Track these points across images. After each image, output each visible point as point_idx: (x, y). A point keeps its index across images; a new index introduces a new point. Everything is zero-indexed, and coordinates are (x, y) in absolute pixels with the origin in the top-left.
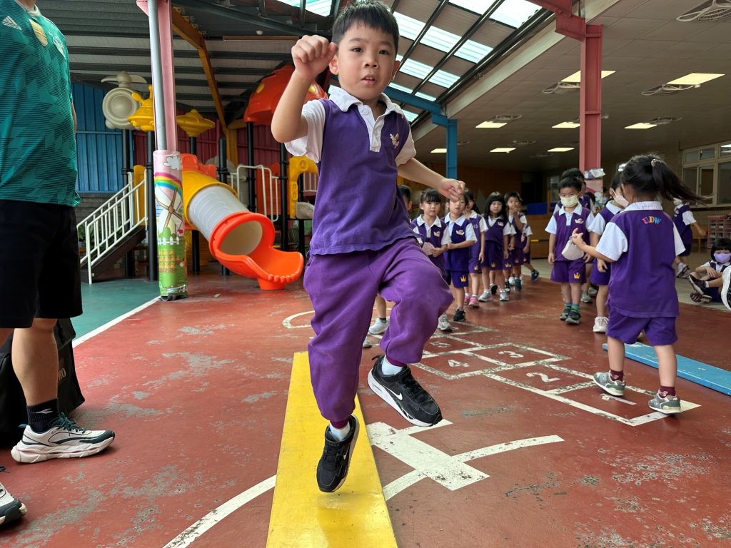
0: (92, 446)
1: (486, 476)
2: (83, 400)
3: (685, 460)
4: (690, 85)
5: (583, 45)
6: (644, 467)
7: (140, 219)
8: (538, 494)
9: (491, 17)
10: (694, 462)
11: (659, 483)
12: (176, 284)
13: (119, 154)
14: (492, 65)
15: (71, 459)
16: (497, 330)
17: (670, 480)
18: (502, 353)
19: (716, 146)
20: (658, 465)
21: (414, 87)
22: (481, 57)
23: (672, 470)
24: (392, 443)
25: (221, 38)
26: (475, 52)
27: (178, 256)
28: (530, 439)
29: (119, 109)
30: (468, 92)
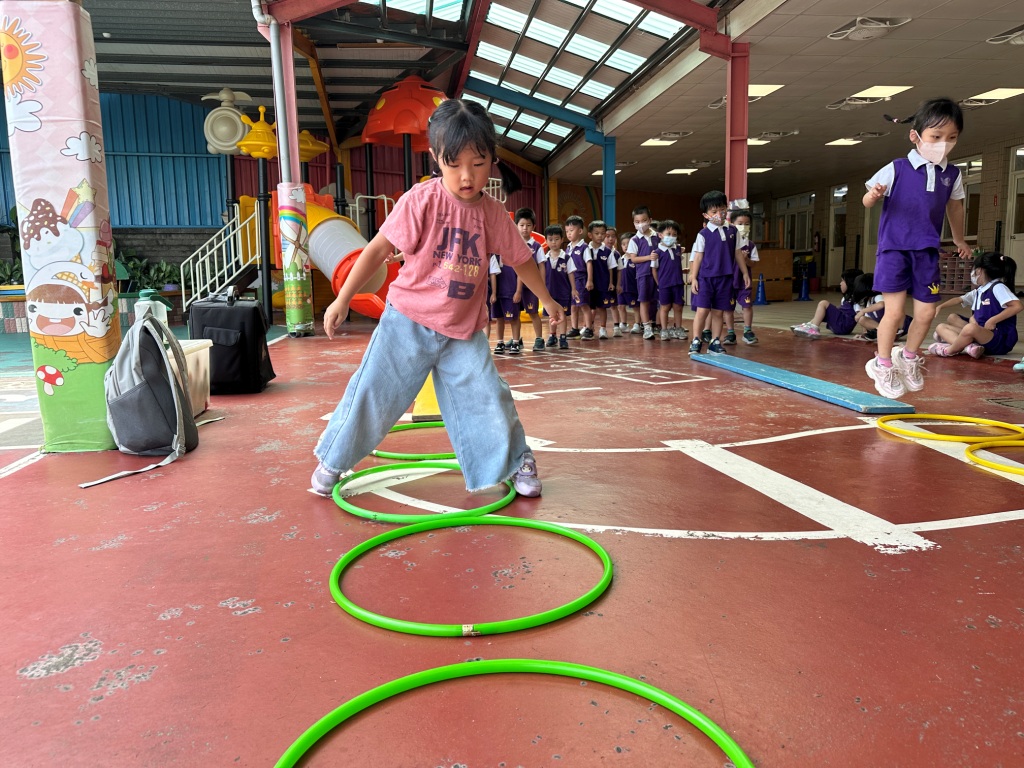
2: (274, 376)
4: (880, 98)
5: (729, 64)
7: (252, 257)
9: (640, 26)
12: (304, 321)
14: (646, 77)
21: (564, 98)
22: (636, 68)
25: (335, 46)
26: (628, 61)
27: (304, 292)
29: (223, 132)
30: (625, 106)
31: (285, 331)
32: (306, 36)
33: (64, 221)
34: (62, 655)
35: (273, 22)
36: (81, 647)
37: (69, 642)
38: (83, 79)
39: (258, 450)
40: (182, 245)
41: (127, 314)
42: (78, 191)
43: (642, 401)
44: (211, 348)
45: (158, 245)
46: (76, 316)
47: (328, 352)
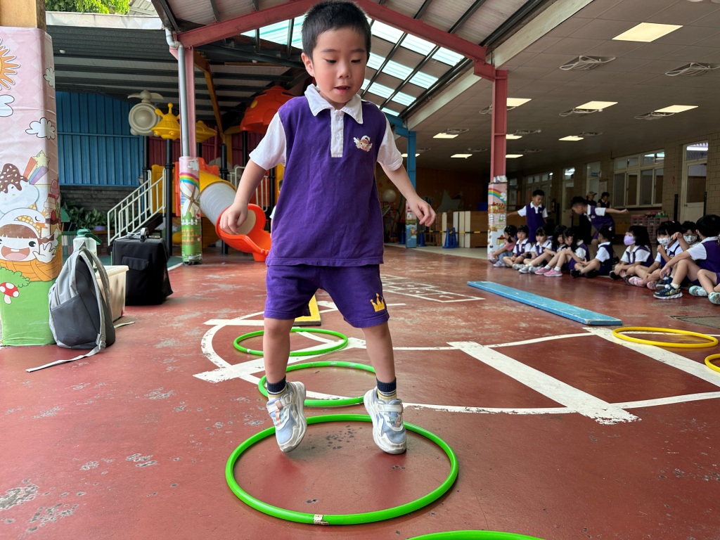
4: (595, 110)
5: (494, 84)
7: (159, 207)
9: (433, 57)
12: (195, 253)
13: (141, 154)
14: (437, 92)
19: (639, 156)
21: (381, 104)
22: (431, 85)
25: (223, 64)
26: (425, 80)
27: (196, 233)
29: (142, 120)
30: (423, 110)
31: (181, 260)
32: (203, 56)
33: (25, 180)
34: (8, 496)
35: (181, 46)
36: (22, 490)
37: (13, 486)
38: (45, 81)
39: (159, 346)
40: (109, 199)
41: (67, 246)
42: (37, 159)
43: (433, 313)
44: (127, 272)
45: (92, 198)
46: (30, 247)
47: (211, 276)
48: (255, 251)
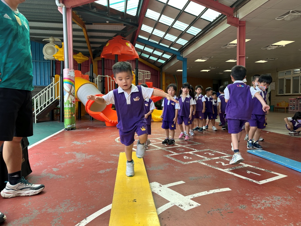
0: (35, 191)
1: (200, 205)
2: (31, 171)
3: (282, 199)
4: (281, 45)
5: (238, 29)
6: (265, 201)
7: (57, 97)
8: (221, 213)
9: (201, 17)
10: (286, 200)
11: (271, 208)
12: (71, 123)
13: (49, 70)
14: (201, 36)
15: (26, 196)
16: (203, 144)
17: (276, 207)
18: (205, 153)
19: (292, 70)
20: (271, 201)
21: (170, 45)
22: (197, 33)
23: (277, 203)
24: (160, 191)
25: (92, 24)
26: (194, 31)
27: (72, 112)
28: (217, 189)
29: (50, 52)
30: (192, 47)
31: (63, 126)
35: (64, 6)
48: (106, 121)
